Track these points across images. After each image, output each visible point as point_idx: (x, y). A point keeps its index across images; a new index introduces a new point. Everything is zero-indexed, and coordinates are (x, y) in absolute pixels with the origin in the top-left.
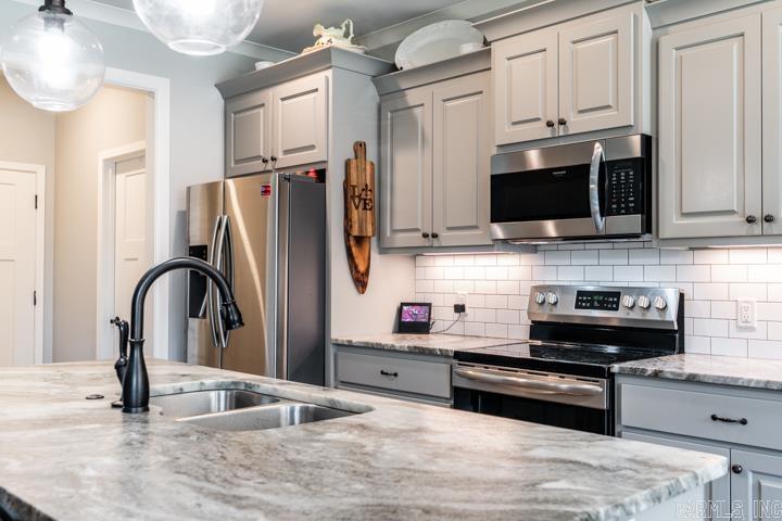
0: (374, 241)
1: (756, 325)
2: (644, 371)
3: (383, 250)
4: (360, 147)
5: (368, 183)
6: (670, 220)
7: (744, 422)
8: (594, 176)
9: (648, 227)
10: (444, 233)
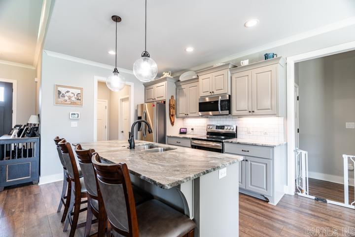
0: (175, 116)
1: (251, 132)
2: (229, 141)
3: (177, 117)
4: (172, 97)
5: (174, 104)
6: (234, 112)
7: (248, 151)
8: (219, 103)
9: (230, 113)
10: (189, 114)
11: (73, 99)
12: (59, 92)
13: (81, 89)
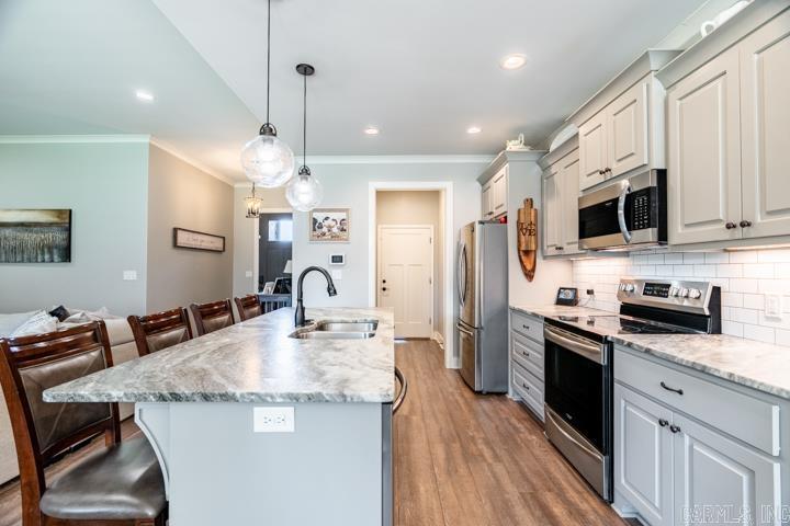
0: (539, 253)
1: (781, 316)
2: (623, 341)
3: (545, 258)
4: (529, 202)
5: (533, 219)
7: (680, 392)
8: (621, 204)
10: (565, 247)
11: (335, 230)
12: (315, 221)
13: (346, 210)
